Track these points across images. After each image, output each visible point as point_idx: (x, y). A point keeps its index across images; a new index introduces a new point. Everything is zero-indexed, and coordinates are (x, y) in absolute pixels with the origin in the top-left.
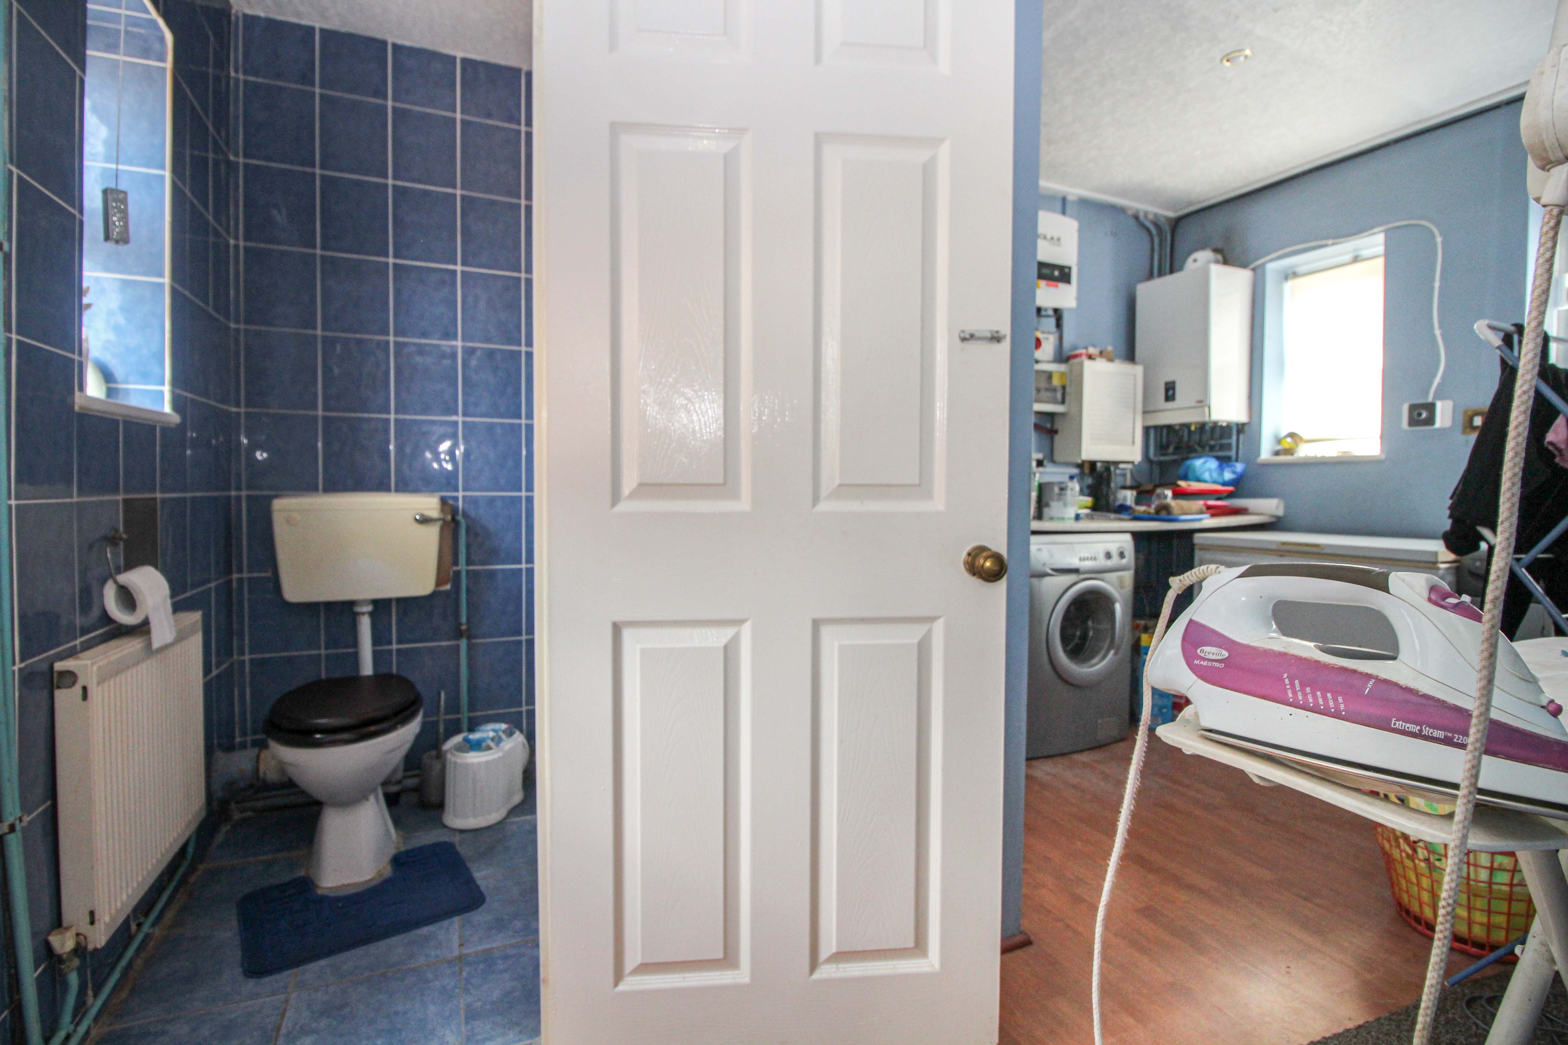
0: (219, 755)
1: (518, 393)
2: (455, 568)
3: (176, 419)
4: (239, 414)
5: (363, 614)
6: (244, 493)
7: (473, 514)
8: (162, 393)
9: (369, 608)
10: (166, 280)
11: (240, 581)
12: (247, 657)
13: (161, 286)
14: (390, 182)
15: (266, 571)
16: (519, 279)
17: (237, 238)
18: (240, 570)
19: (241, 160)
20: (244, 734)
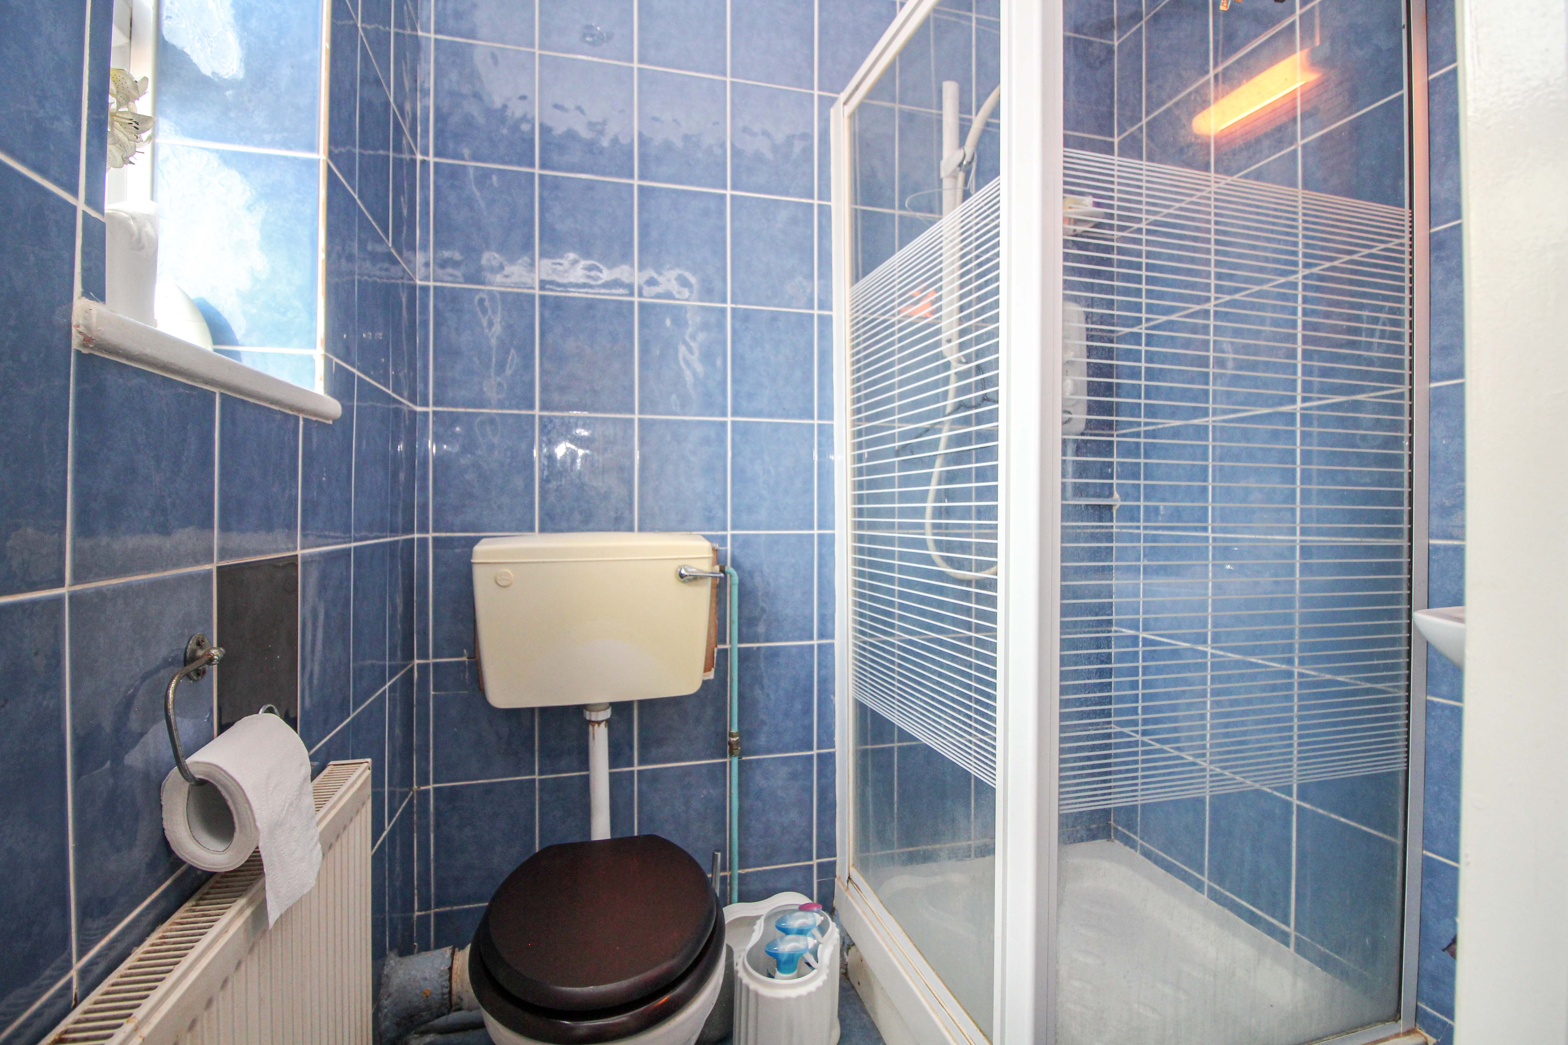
0: (393, 960)
1: (807, 378)
2: (721, 647)
3: (334, 408)
4: (426, 414)
5: (599, 723)
6: (430, 535)
7: (747, 564)
8: (312, 360)
9: (607, 714)
10: (321, 156)
11: (423, 668)
12: (431, 787)
13: (311, 164)
14: (636, 65)
15: (461, 655)
16: (812, 205)
17: (425, 152)
18: (424, 655)
19: (432, 36)
20: (425, 905)
